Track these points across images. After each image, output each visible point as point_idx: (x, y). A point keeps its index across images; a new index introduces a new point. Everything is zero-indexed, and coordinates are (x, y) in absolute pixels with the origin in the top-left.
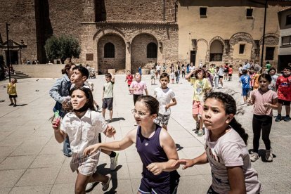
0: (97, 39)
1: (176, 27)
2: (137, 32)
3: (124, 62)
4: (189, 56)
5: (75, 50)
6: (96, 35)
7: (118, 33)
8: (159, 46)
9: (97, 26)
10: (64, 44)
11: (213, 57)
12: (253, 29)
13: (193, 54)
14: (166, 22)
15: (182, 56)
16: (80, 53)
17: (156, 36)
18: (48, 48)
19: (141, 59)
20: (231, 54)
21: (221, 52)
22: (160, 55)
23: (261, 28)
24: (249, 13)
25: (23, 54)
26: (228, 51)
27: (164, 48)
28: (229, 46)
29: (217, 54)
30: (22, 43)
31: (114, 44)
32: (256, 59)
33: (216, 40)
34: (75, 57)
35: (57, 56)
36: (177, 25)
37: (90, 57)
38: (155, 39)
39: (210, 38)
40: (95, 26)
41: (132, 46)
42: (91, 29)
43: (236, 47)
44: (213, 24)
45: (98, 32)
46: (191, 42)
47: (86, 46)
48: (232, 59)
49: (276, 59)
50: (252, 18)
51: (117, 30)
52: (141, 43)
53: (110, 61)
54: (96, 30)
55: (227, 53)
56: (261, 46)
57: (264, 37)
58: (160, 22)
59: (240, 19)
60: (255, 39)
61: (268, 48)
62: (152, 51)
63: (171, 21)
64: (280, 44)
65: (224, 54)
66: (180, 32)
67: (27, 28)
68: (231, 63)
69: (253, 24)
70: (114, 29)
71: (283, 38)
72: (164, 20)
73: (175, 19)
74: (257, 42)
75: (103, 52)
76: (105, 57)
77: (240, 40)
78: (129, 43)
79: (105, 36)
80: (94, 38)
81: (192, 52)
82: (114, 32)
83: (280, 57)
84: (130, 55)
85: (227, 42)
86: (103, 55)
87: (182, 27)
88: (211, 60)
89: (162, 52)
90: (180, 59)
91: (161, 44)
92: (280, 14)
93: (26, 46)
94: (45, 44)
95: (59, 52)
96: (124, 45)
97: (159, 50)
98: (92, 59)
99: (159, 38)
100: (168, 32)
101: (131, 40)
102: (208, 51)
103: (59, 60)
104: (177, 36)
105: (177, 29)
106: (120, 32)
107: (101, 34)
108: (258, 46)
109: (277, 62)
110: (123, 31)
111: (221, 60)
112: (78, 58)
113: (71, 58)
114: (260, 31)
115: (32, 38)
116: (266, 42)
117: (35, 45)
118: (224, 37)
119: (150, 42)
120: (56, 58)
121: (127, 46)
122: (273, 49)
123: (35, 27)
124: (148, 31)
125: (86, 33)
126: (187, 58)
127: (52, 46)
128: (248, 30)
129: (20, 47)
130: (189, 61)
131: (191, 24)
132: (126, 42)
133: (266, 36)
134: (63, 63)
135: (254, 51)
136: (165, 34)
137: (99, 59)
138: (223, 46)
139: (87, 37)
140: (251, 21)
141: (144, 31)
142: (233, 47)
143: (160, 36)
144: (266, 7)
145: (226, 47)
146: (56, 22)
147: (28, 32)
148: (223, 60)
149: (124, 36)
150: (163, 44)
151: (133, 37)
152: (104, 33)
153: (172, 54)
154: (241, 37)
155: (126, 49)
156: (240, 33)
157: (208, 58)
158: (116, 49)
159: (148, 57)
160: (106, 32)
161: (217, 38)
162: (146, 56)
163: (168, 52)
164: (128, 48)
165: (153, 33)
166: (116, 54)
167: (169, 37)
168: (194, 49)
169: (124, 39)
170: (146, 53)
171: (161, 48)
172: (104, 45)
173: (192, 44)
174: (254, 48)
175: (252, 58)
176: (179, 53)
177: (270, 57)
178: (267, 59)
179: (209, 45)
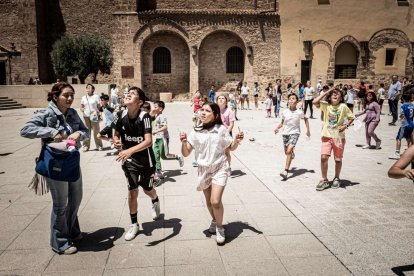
0: (140, 41)
1: (275, 20)
2: (209, 29)
3: (186, 79)
4: (298, 70)
5: (104, 61)
6: (138, 34)
7: (177, 31)
8: (248, 52)
9: (141, 18)
10: (85, 49)
11: (339, 71)
12: (408, 23)
13: (306, 67)
14: (259, 11)
15: (287, 69)
16: (111, 64)
17: (242, 36)
18: (56, 57)
19: (215, 76)
20: (371, 66)
21: (353, 63)
22: (248, 69)
25: (15, 67)
26: (367, 61)
27: (257, 56)
28: (368, 52)
29: (347, 66)
30: (13, 48)
31: (170, 50)
33: (346, 42)
34: (103, 72)
35: (72, 70)
36: (278, 17)
37: (128, 72)
38: (239, 40)
39: (334, 39)
40: (136, 18)
41: (201, 53)
42: (130, 24)
43: (379, 55)
44: (339, 15)
45: (142, 29)
46: (302, 46)
47: (122, 54)
48: (373, 74)
50: (407, 5)
51: (174, 25)
52: (216, 48)
53: (163, 78)
54: (139, 26)
55: (364, 64)
58: (249, 11)
59: (387, 5)
60: (412, 39)
62: (236, 62)
63: (268, 10)
65: (360, 66)
66: (283, 29)
67: (21, 22)
68: (371, 81)
69: (409, 15)
70: (170, 23)
72: (256, 7)
73: (275, 6)
75: (151, 64)
76: (155, 71)
77: (387, 41)
78: (195, 47)
79: (154, 35)
80: (135, 40)
81: (303, 63)
82: (169, 28)
84: (197, 68)
85: (365, 44)
86: (151, 69)
87: (287, 20)
88: (336, 78)
89: (252, 64)
90: (284, 75)
91: (251, 48)
93: (19, 54)
94: (51, 49)
95: (75, 64)
96: (186, 50)
97: (247, 59)
98: (132, 76)
99: (246, 38)
100: (262, 28)
101: (198, 43)
102: (331, 60)
103: (77, 77)
104: (277, 35)
105: (278, 23)
107: (147, 33)
110: (185, 27)
111: (354, 77)
112: (109, 73)
113: (96, 73)
115: (29, 40)
117: (35, 52)
118: (359, 36)
119: (230, 45)
120: (70, 75)
121: (192, 53)
123: (34, 21)
124: (228, 27)
125: (121, 32)
126: (296, 73)
127: (63, 55)
128: (400, 26)
129: (10, 55)
130: (298, 79)
131: (302, 15)
132: (190, 45)
134: (83, 82)
135: (411, 61)
136: (258, 32)
137: (145, 75)
138: (358, 52)
139: (122, 38)
140: (405, 9)
141: (221, 27)
142: (374, 53)
143: (248, 36)
145: (362, 54)
146: (71, 12)
147: (22, 30)
148: (357, 76)
149: (187, 35)
150: (255, 50)
151: (203, 37)
152: (152, 31)
153: (270, 67)
154: (388, 36)
155: (191, 58)
156: (387, 30)
157: (332, 74)
158: (173, 58)
159: (228, 72)
160: (156, 28)
161: (347, 39)
162: (225, 70)
163: (263, 63)
164: (194, 56)
165: (237, 30)
166: (173, 67)
167: (264, 37)
168: (307, 57)
169: (187, 41)
170: (224, 65)
171: (249, 56)
172: (152, 51)
173: (304, 49)
174: (411, 56)
175: (407, 73)
176: (282, 65)
179: (334, 51)
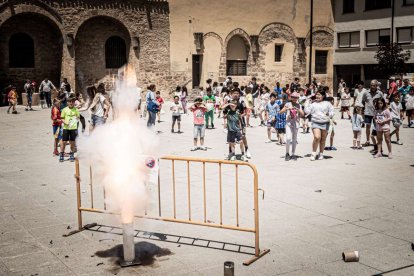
1: (164, 7)
2: (87, 14)
4: (189, 65)
7: (46, 13)
8: (134, 44)
11: (231, 66)
12: (294, 17)
13: (197, 60)
15: (177, 65)
17: (127, 24)
19: (93, 71)
20: (262, 61)
21: (244, 59)
22: (134, 63)
23: (306, 17)
26: (256, 55)
27: (143, 49)
28: (257, 46)
29: (238, 61)
31: (34, 38)
32: (302, 71)
33: (237, 35)
36: (167, 4)
38: (122, 29)
39: (225, 31)
43: (268, 49)
44: (230, 6)
45: (1, 10)
46: (193, 39)
48: (263, 70)
49: (330, 71)
51: (43, 7)
52: (93, 37)
55: (255, 60)
56: (308, 48)
57: (312, 33)
60: (298, 35)
61: (318, 52)
64: (335, 46)
65: (250, 62)
66: (172, 17)
68: (262, 78)
69: (295, 9)
70: (37, 3)
71: (339, 34)
74: (301, 40)
75: (7, 55)
76: (11, 65)
77: (275, 36)
78: (70, 36)
79: (15, 18)
81: (194, 57)
82: (37, 9)
83: (337, 68)
84: (73, 63)
85: (255, 38)
86: (7, 62)
87: (176, 8)
89: (138, 57)
90: (175, 70)
91: (137, 39)
97: (132, 52)
99: (132, 27)
100: (149, 16)
101: (74, 30)
102: (223, 55)
104: (166, 25)
105: (167, 11)
106: (49, 10)
107: (7, 14)
108: (304, 48)
109: (332, 77)
110: (58, 9)
111: (244, 73)
114: (306, 21)
116: (314, 41)
118: (251, 30)
119: (111, 33)
121: (67, 42)
122: (325, 54)
124: (110, 13)
126: (186, 68)
128: (287, 20)
130: (190, 75)
132: (64, 33)
133: (314, 30)
135: (297, 57)
136: (145, 20)
138: (248, 47)
141: (102, 12)
142: (264, 48)
143: (133, 24)
145: (253, 49)
148: (248, 72)
149: (60, 21)
150: (141, 41)
151: (80, 24)
152: (13, 12)
153: (158, 61)
154: (276, 31)
155: (65, 49)
156: (275, 23)
157: (224, 70)
158: (37, 49)
159: (108, 66)
160: (19, 9)
161: (238, 32)
162: (104, 64)
163: (151, 58)
164: (69, 47)
165: (121, 17)
166: (38, 59)
167: (151, 27)
168: (198, 51)
169: (61, 27)
170: (103, 59)
171: (136, 48)
172: (8, 38)
173: (196, 42)
174: (297, 52)
175: (294, 70)
176: (172, 59)
177: (321, 67)
178: (317, 72)
179: (225, 45)
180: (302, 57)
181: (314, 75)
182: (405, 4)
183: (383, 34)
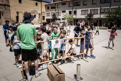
1: (9, 6)
4: (16, 18)
8: (2, 13)
12: (38, 10)
14: (4, 3)
15: (13, 18)
23: (40, 10)
24: (36, 4)
27: (4, 15)
32: (40, 20)
44: (24, 7)
46: (16, 13)
49: (45, 20)
56: (41, 16)
58: (1, 3)
59: (34, 6)
61: (43, 16)
64: (46, 15)
66: (11, 8)
71: (47, 13)
73: (8, 2)
74: (40, 14)
77: (34, 13)
81: (17, 17)
83: (47, 19)
85: (30, 13)
87: (12, 6)
91: (3, 13)
92: (46, 5)
97: (2, 15)
104: (10, 10)
108: (40, 15)
116: (42, 14)
122: (44, 17)
130: (16, 20)
133: (42, 12)
136: (4, 8)
140: (37, 7)
143: (1, 9)
144: (41, 2)
150: (4, 13)
156: (34, 11)
161: (26, 12)
168: (17, 15)
175: (38, 20)
176: (11, 17)
177: (44, 19)
178: (43, 20)
179: (24, 14)
180: (40, 17)
181: (42, 20)
182: (58, 8)
183: (54, 13)
